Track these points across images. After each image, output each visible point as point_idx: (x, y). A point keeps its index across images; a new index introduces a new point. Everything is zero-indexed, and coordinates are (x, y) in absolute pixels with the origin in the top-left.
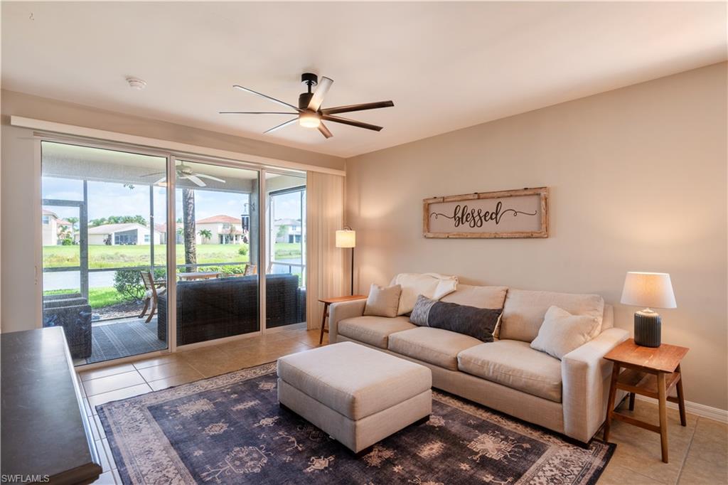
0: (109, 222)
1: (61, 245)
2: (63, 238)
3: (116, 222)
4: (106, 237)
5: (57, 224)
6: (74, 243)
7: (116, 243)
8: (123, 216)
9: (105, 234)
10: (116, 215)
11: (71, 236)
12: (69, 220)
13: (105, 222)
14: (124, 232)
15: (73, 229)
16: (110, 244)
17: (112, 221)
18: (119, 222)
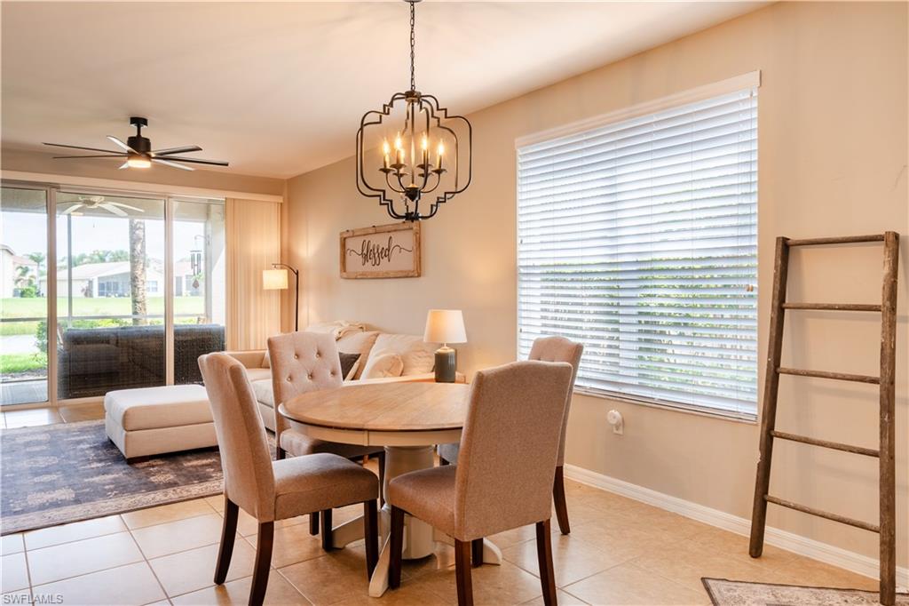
0: (92, 261)
1: (19, 298)
2: (22, 286)
3: (102, 260)
4: (85, 285)
5: (14, 263)
6: (38, 294)
7: (101, 294)
8: (114, 251)
9: (83, 280)
10: (101, 248)
11: (35, 282)
12: (32, 258)
13: (85, 260)
14: (112, 277)
15: (39, 271)
16: (91, 296)
17: (97, 257)
18: (107, 259)
